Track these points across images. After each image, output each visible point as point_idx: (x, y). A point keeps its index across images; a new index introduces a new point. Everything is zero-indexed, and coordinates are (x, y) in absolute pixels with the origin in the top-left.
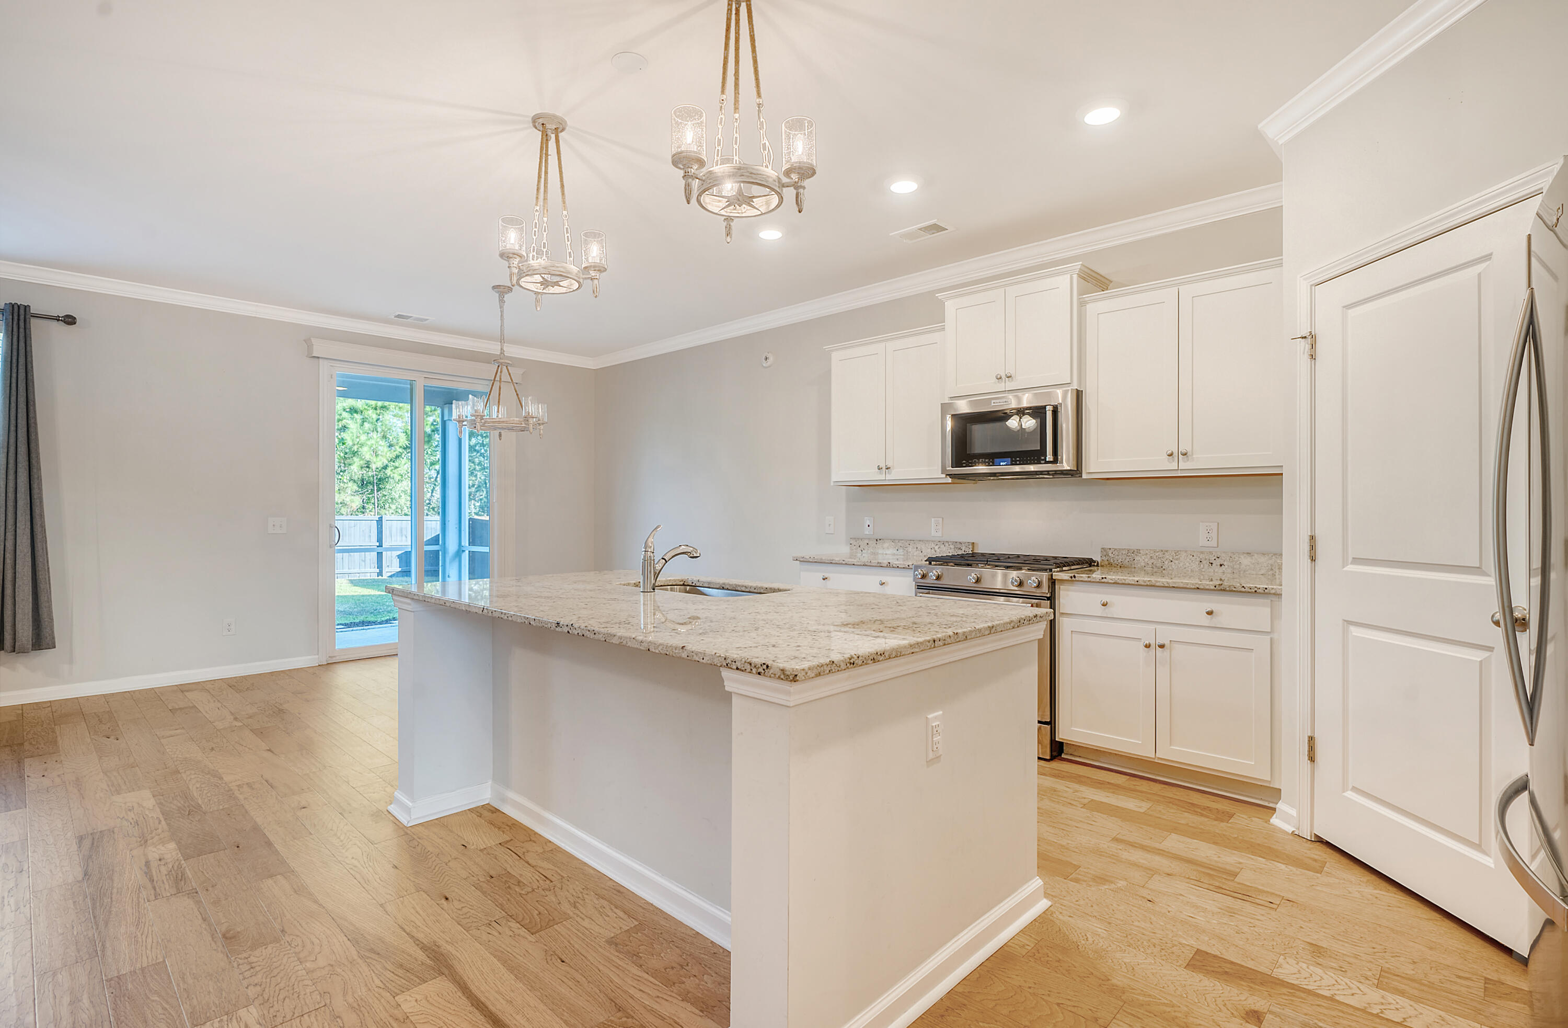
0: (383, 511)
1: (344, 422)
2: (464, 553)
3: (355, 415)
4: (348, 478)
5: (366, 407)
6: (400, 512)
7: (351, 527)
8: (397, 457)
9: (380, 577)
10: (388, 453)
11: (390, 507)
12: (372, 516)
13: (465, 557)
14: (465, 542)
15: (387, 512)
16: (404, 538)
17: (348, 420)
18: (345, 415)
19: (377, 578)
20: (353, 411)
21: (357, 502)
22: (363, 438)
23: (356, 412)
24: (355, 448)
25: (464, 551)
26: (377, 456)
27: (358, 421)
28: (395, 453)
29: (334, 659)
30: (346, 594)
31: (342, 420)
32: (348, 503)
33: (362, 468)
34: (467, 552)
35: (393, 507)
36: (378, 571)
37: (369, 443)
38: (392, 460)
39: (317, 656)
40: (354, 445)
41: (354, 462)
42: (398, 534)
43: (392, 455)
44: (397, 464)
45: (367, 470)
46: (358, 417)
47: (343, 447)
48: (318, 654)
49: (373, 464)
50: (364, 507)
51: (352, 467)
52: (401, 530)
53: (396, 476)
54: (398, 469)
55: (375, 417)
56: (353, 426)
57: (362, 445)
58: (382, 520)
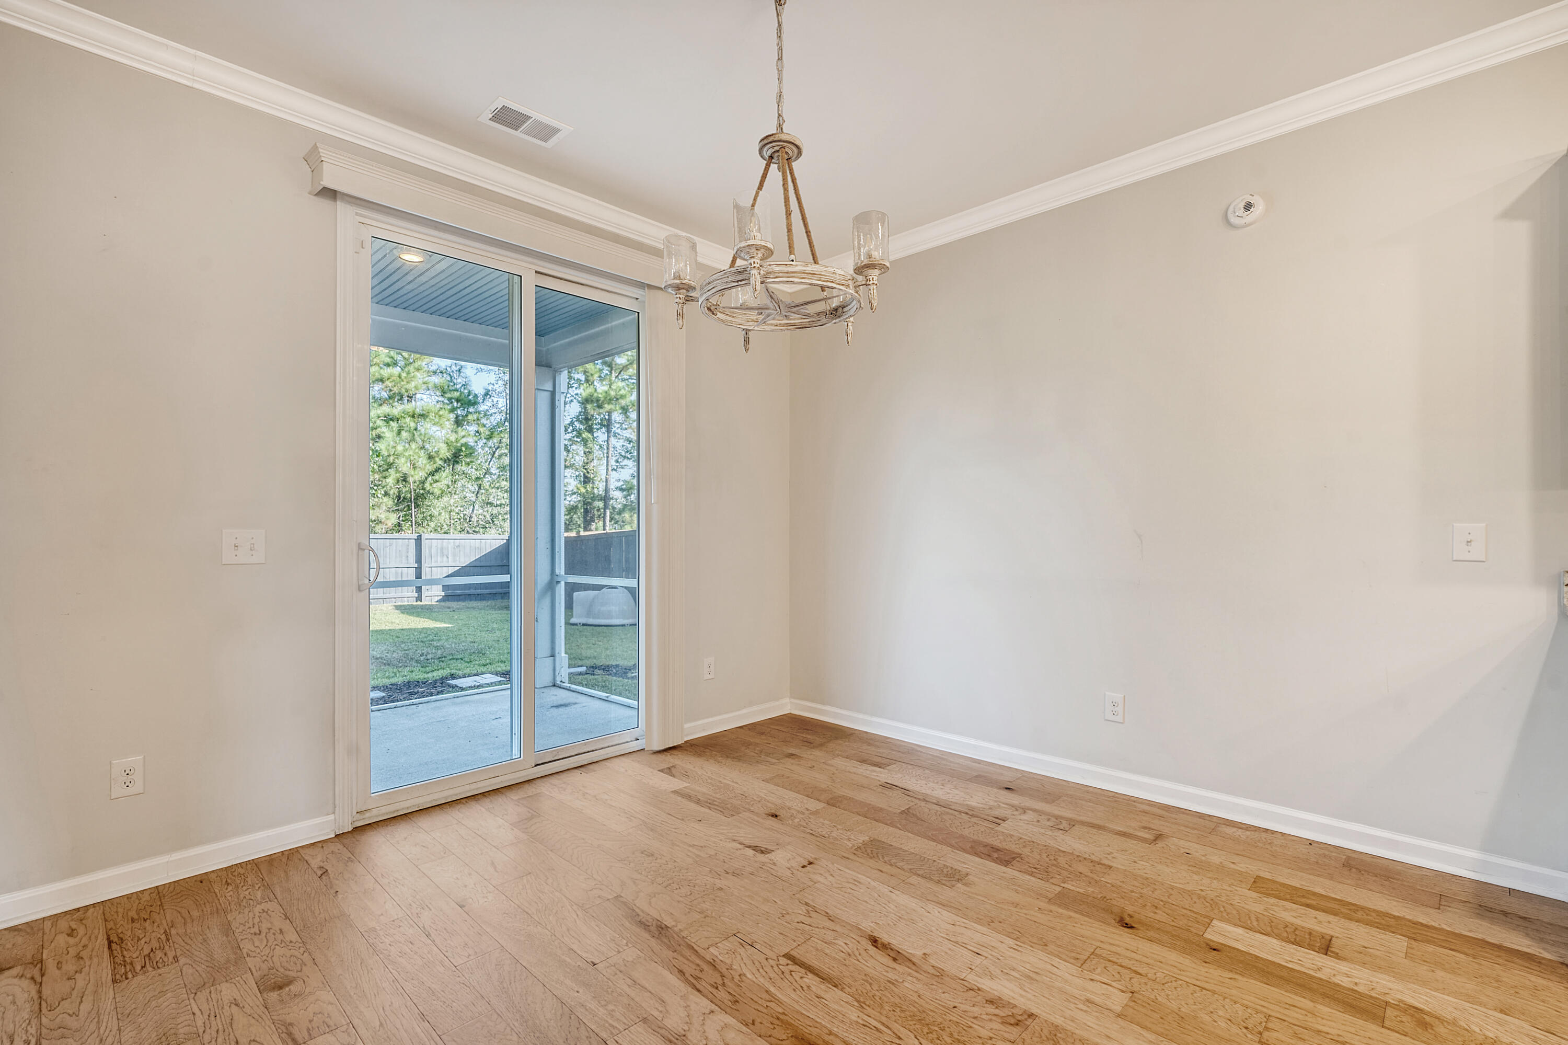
0: (420, 530)
1: (378, 431)
2: (559, 585)
3: (391, 422)
4: (383, 492)
5: (403, 415)
6: (439, 530)
7: (386, 547)
8: (437, 470)
9: (419, 603)
10: (428, 466)
11: (428, 525)
12: (409, 534)
13: (561, 590)
14: (561, 569)
15: (425, 531)
16: (445, 559)
17: (384, 430)
18: (379, 423)
19: (415, 603)
20: (388, 419)
21: (393, 519)
22: (400, 448)
23: (392, 420)
24: (391, 459)
25: (558, 582)
26: (415, 468)
27: (394, 429)
28: (435, 466)
29: (367, 815)
30: (381, 628)
31: (376, 429)
32: (383, 521)
33: (398, 481)
34: (563, 583)
35: (432, 524)
36: (416, 595)
37: (407, 454)
38: (432, 474)
39: (332, 817)
40: (389, 456)
41: (390, 475)
42: (439, 554)
43: (430, 468)
44: (437, 477)
45: (404, 483)
46: (394, 424)
47: (377, 459)
48: (334, 813)
49: (410, 477)
50: (399, 525)
51: (387, 480)
52: (442, 549)
53: (436, 490)
54: (438, 483)
55: (413, 425)
56: (388, 434)
57: (398, 456)
58: (421, 539)
